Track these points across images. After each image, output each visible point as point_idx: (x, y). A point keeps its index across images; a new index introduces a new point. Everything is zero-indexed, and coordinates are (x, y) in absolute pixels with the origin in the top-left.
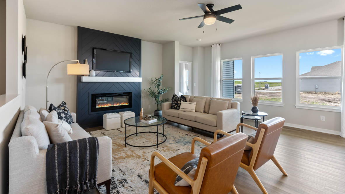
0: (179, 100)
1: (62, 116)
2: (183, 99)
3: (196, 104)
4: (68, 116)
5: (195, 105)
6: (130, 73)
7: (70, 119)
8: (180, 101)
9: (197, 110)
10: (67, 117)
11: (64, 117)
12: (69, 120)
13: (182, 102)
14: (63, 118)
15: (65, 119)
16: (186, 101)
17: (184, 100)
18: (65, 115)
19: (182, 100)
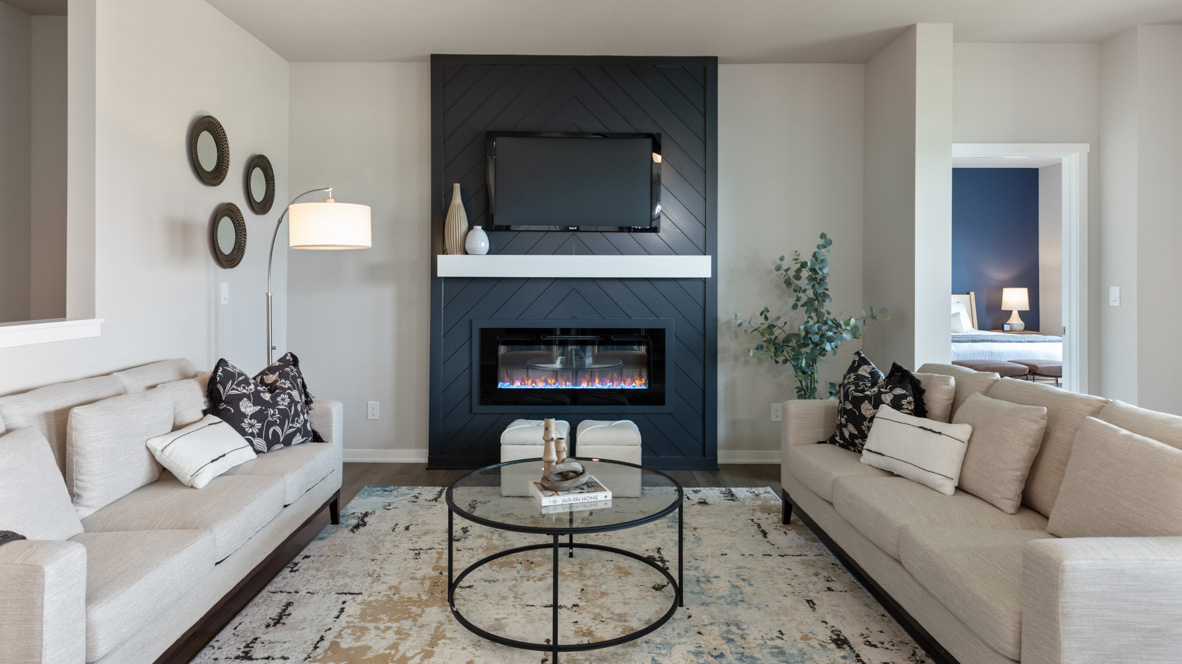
0: (867, 398)
1: (243, 410)
2: (899, 391)
3: (965, 437)
4: (271, 411)
5: (961, 448)
6: (654, 234)
7: (282, 426)
8: (877, 402)
9: (971, 483)
10: (266, 416)
11: (253, 416)
12: (278, 429)
13: (885, 410)
14: (245, 416)
15: (254, 421)
16: (920, 410)
17: (904, 397)
18: (259, 407)
19: (887, 398)
